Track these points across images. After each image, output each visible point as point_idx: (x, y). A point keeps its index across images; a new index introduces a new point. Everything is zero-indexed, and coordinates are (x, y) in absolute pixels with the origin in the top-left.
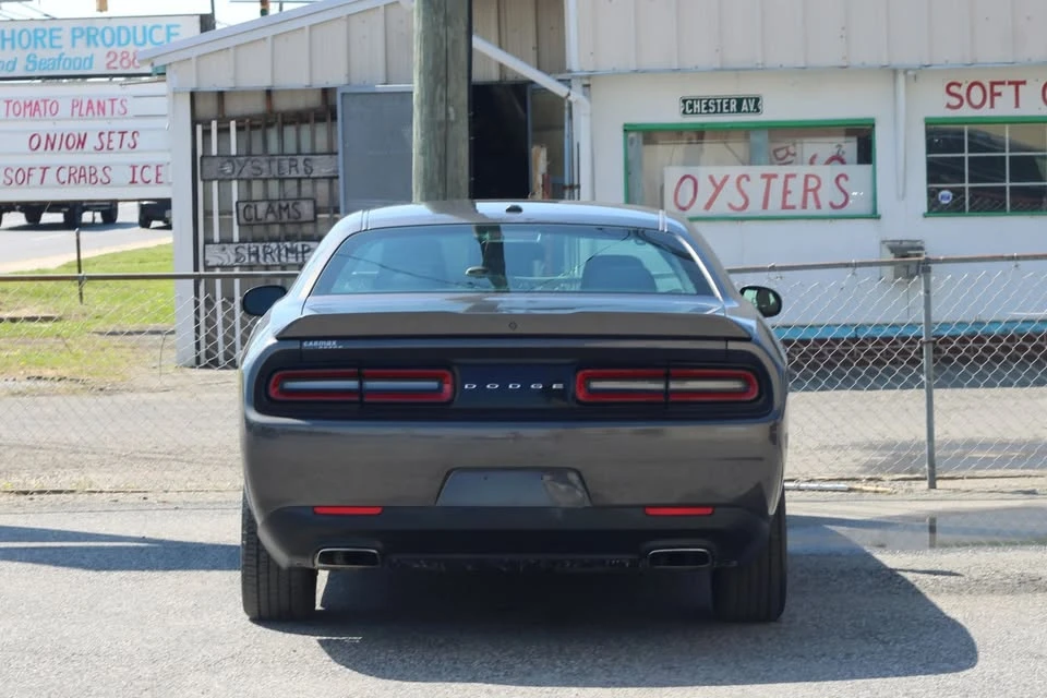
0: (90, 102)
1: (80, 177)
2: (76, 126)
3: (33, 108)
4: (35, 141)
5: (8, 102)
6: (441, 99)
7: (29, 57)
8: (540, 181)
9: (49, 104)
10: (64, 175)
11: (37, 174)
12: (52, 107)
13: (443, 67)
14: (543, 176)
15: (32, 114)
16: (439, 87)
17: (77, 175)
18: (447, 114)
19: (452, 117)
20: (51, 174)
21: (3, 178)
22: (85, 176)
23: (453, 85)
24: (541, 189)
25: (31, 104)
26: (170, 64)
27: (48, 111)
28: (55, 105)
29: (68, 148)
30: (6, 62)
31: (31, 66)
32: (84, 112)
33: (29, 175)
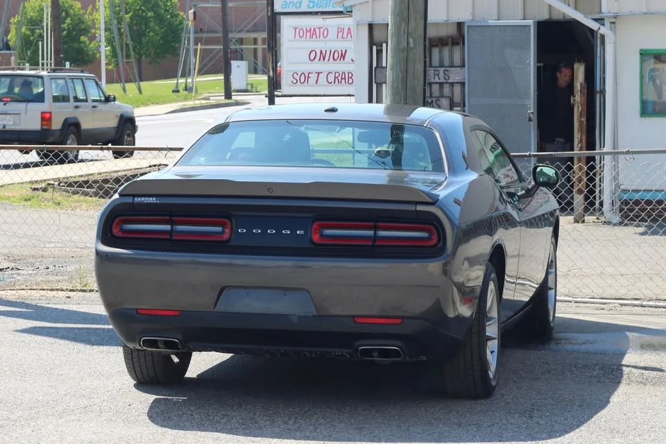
0: (349, 29)
1: (342, 79)
2: (340, 45)
3: (312, 33)
4: (313, 54)
5: (295, 29)
6: (405, 33)
8: (579, 88)
9: (322, 30)
10: (331, 78)
11: (313, 77)
12: (324, 33)
13: (406, 10)
14: (581, 84)
15: (311, 37)
17: (340, 78)
20: (322, 77)
21: (292, 79)
22: (345, 79)
23: (412, 23)
24: (579, 93)
25: (310, 30)
26: (355, 5)
27: (321, 34)
28: (326, 31)
29: (334, 59)
30: (295, 2)
31: (311, 5)
32: (345, 36)
33: (308, 77)
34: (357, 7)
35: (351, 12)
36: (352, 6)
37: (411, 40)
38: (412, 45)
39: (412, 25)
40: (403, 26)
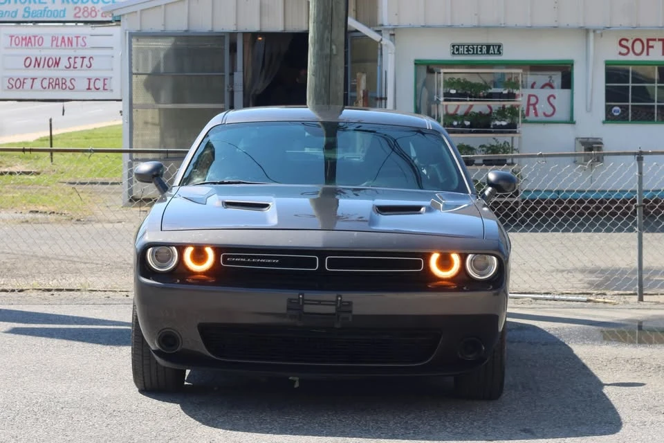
0: (63, 38)
1: (56, 84)
2: (55, 53)
3: (27, 41)
4: (28, 61)
5: (12, 37)
6: (328, 39)
7: (25, 9)
8: (362, 95)
9: (37, 38)
10: (46, 84)
11: (29, 82)
12: (39, 41)
13: (329, 18)
14: (364, 91)
15: (26, 45)
16: (327, 32)
17: (54, 84)
18: (331, 50)
19: (334, 52)
20: (37, 84)
21: (8, 84)
22: (59, 84)
23: (335, 30)
24: (362, 101)
25: (26, 38)
27: (37, 43)
28: (41, 39)
29: (48, 66)
30: (11, 11)
31: (26, 15)
32: (59, 44)
33: (24, 83)
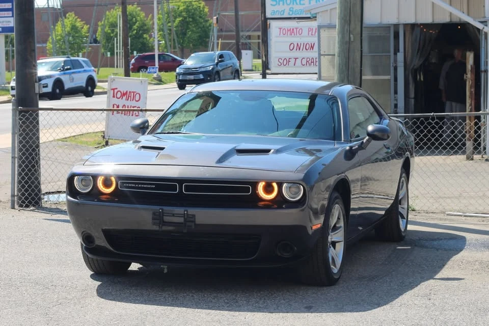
0: (316, 29)
1: (311, 62)
2: (310, 40)
3: (291, 31)
4: (292, 46)
5: (280, 29)
6: (347, 31)
7: (290, 9)
9: (298, 30)
10: (304, 62)
11: (292, 61)
12: (299, 31)
13: (348, 16)
16: (347, 25)
17: (310, 62)
18: (350, 38)
20: (298, 61)
21: (278, 62)
22: (313, 62)
23: (352, 24)
25: (290, 29)
26: (318, 13)
27: (298, 33)
28: (301, 30)
29: (306, 49)
30: (280, 11)
31: (291, 13)
32: (313, 33)
33: (289, 61)
34: (320, 14)
35: (316, 17)
36: (316, 14)
37: (351, 36)
38: (352, 39)
39: (352, 26)
40: (346, 27)
